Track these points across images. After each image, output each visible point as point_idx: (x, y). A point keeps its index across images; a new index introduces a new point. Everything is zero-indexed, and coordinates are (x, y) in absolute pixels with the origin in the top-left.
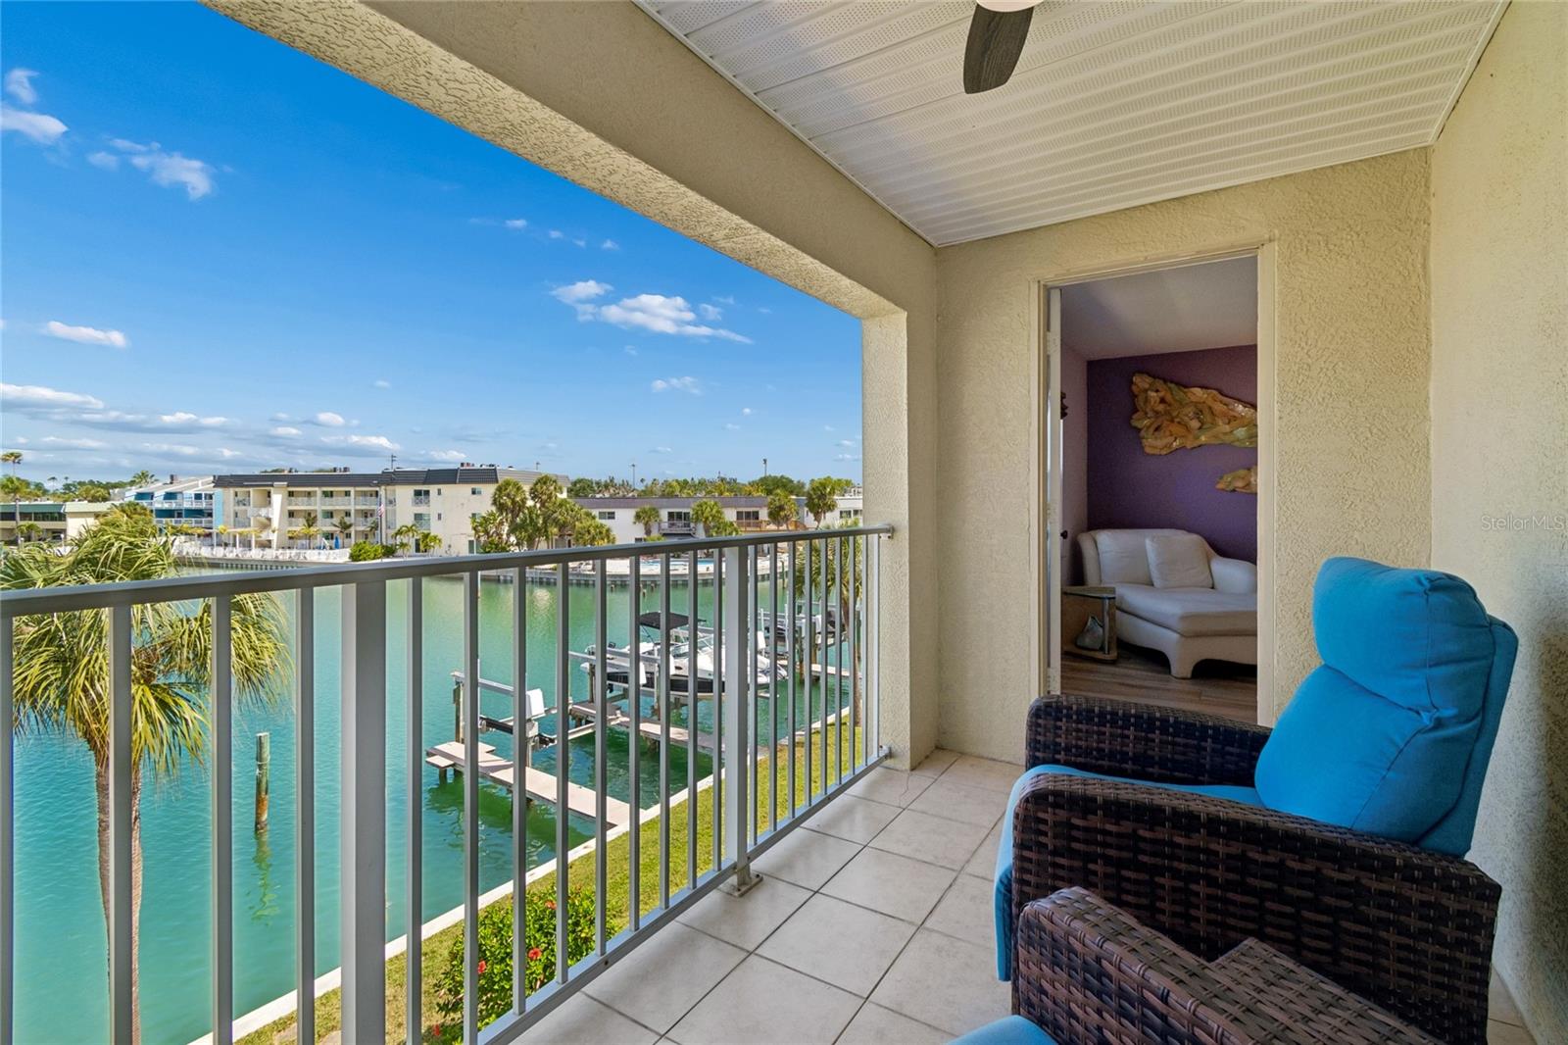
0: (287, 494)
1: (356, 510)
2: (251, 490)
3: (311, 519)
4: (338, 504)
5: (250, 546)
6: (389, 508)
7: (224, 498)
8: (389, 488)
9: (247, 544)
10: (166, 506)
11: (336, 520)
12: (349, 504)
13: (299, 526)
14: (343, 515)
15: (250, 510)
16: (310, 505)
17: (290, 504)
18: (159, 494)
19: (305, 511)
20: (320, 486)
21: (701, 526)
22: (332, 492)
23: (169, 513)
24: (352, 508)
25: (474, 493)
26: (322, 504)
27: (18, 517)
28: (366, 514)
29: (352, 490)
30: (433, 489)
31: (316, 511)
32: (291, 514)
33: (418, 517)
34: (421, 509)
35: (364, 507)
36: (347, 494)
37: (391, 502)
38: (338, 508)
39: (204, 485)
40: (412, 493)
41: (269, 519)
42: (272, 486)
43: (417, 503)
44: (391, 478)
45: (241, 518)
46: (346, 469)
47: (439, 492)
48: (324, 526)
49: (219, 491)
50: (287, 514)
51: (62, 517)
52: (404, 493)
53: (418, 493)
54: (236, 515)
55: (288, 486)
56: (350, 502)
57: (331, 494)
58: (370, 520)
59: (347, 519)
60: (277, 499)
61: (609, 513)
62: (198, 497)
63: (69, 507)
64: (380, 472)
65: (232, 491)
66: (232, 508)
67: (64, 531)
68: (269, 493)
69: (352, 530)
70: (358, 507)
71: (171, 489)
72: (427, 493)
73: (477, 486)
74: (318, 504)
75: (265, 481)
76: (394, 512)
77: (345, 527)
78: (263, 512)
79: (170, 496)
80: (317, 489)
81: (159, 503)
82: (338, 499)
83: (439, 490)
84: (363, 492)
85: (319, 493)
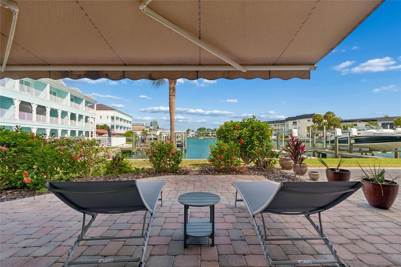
6: (287, 127)
8: (287, 122)
14: (278, 130)
20: (273, 123)
25: (308, 121)
26: (274, 128)
29: (280, 124)
30: (297, 121)
34: (295, 127)
37: (288, 125)
40: (293, 123)
43: (294, 125)
44: (288, 120)
47: (299, 122)
52: (291, 123)
53: (294, 122)
57: (276, 125)
61: (354, 124)
64: (285, 119)
72: (296, 122)
73: (309, 119)
80: (272, 124)
82: (277, 126)
83: (299, 121)
84: (282, 124)
85: (273, 125)
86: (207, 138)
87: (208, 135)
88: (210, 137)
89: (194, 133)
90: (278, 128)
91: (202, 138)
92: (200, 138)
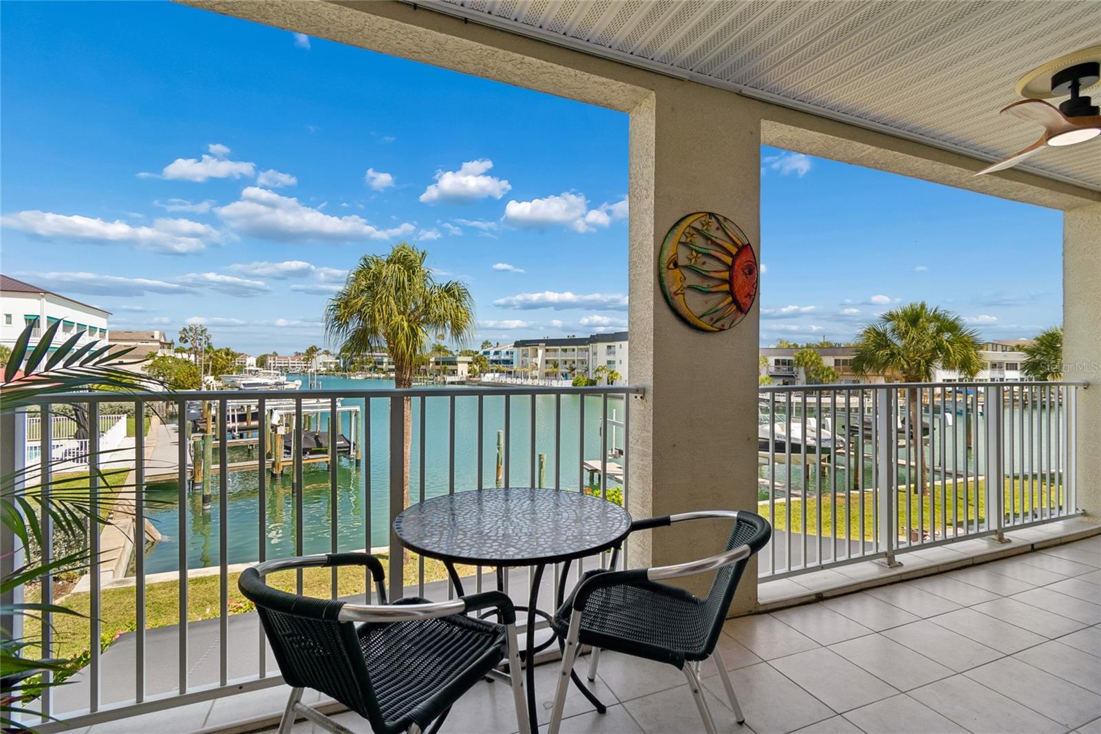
0: (545, 351)
1: (578, 360)
2: (529, 348)
3: (556, 366)
4: (569, 356)
5: (528, 378)
6: (594, 357)
7: (518, 352)
8: (594, 345)
9: (526, 377)
10: (495, 358)
11: (568, 366)
12: (574, 356)
13: (550, 369)
14: (571, 363)
15: (529, 359)
16: (555, 356)
17: (546, 356)
18: (492, 352)
19: (553, 360)
20: (560, 345)
21: (802, 369)
22: (566, 349)
23: (496, 362)
24: (575, 358)
26: (561, 356)
28: (583, 362)
29: (575, 347)
30: (617, 344)
31: (558, 360)
32: (547, 362)
33: (609, 362)
34: (611, 358)
35: (582, 358)
36: (573, 350)
37: (595, 354)
38: (569, 358)
39: (510, 347)
40: (606, 348)
41: (537, 364)
42: (538, 345)
43: (609, 354)
44: (596, 339)
45: (525, 364)
46: (574, 336)
47: (621, 347)
48: (562, 369)
49: (515, 350)
50: (545, 362)
51: (455, 363)
52: (602, 347)
53: (609, 347)
54: (523, 362)
55: (546, 346)
56: (574, 354)
57: (565, 350)
58: (585, 365)
59: (573, 365)
60: (540, 352)
62: (507, 353)
63: (459, 359)
64: (589, 337)
65: (521, 348)
66: (521, 358)
67: (457, 370)
68: (537, 350)
69: (576, 371)
70: (579, 358)
71: (497, 349)
72: (614, 347)
74: (559, 356)
75: (534, 343)
76: (596, 359)
77: (573, 369)
78: (534, 360)
79: (496, 353)
80: (558, 347)
81: (492, 357)
82: (569, 353)
83: (621, 345)
84: (581, 349)
85: (560, 350)
86: (376, 375)
87: (379, 366)
88: (384, 373)
89: (331, 359)
90: (572, 358)
91: (360, 377)
92: (353, 378)
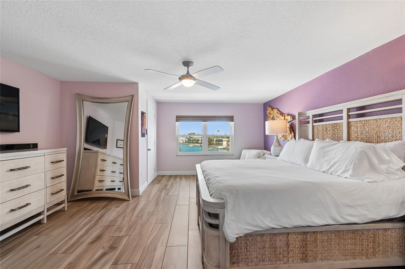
27: (217, 141)
